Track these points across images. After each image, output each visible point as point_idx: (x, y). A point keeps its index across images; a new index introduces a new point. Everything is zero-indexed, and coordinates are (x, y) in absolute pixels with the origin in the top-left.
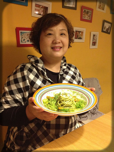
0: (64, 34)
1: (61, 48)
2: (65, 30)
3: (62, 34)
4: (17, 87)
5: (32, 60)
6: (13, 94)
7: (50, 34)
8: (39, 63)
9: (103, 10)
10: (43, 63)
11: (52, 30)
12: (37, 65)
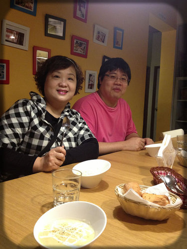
0: (72, 79)
1: (67, 92)
2: (73, 75)
3: (69, 79)
4: (18, 121)
5: (35, 98)
6: (14, 128)
7: (57, 77)
8: (40, 103)
9: (103, 42)
10: (45, 103)
11: (59, 73)
12: (38, 104)
